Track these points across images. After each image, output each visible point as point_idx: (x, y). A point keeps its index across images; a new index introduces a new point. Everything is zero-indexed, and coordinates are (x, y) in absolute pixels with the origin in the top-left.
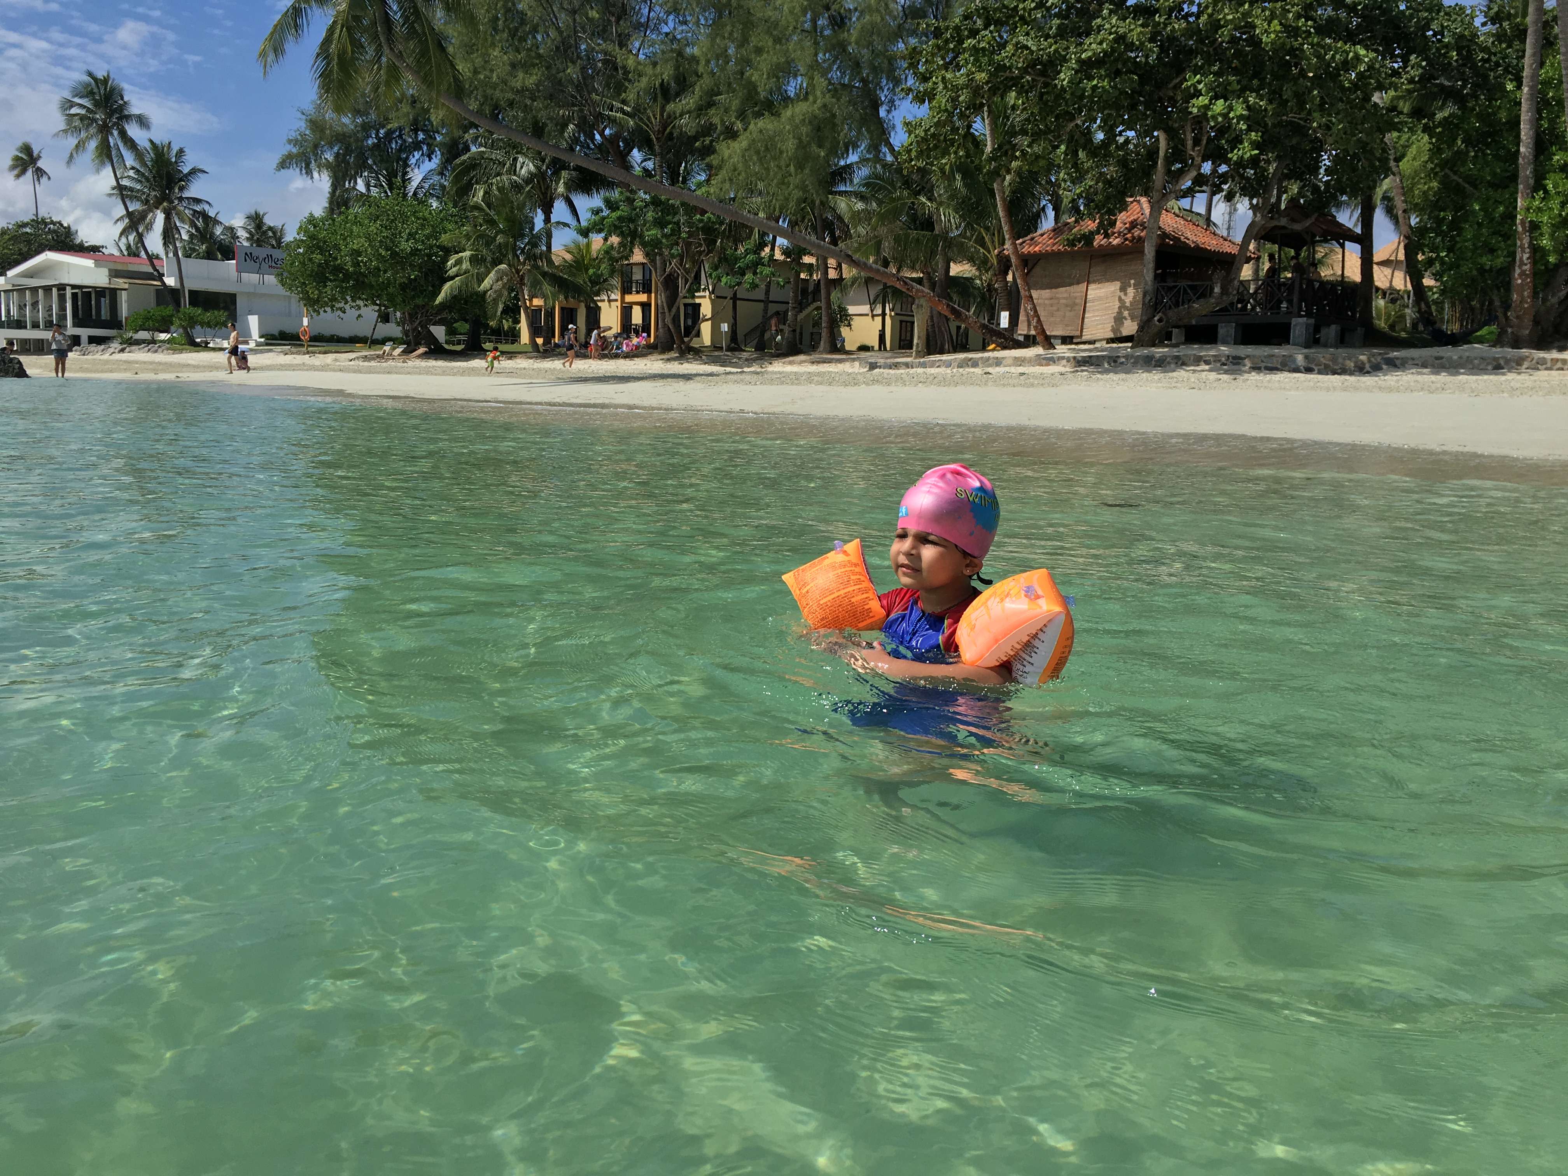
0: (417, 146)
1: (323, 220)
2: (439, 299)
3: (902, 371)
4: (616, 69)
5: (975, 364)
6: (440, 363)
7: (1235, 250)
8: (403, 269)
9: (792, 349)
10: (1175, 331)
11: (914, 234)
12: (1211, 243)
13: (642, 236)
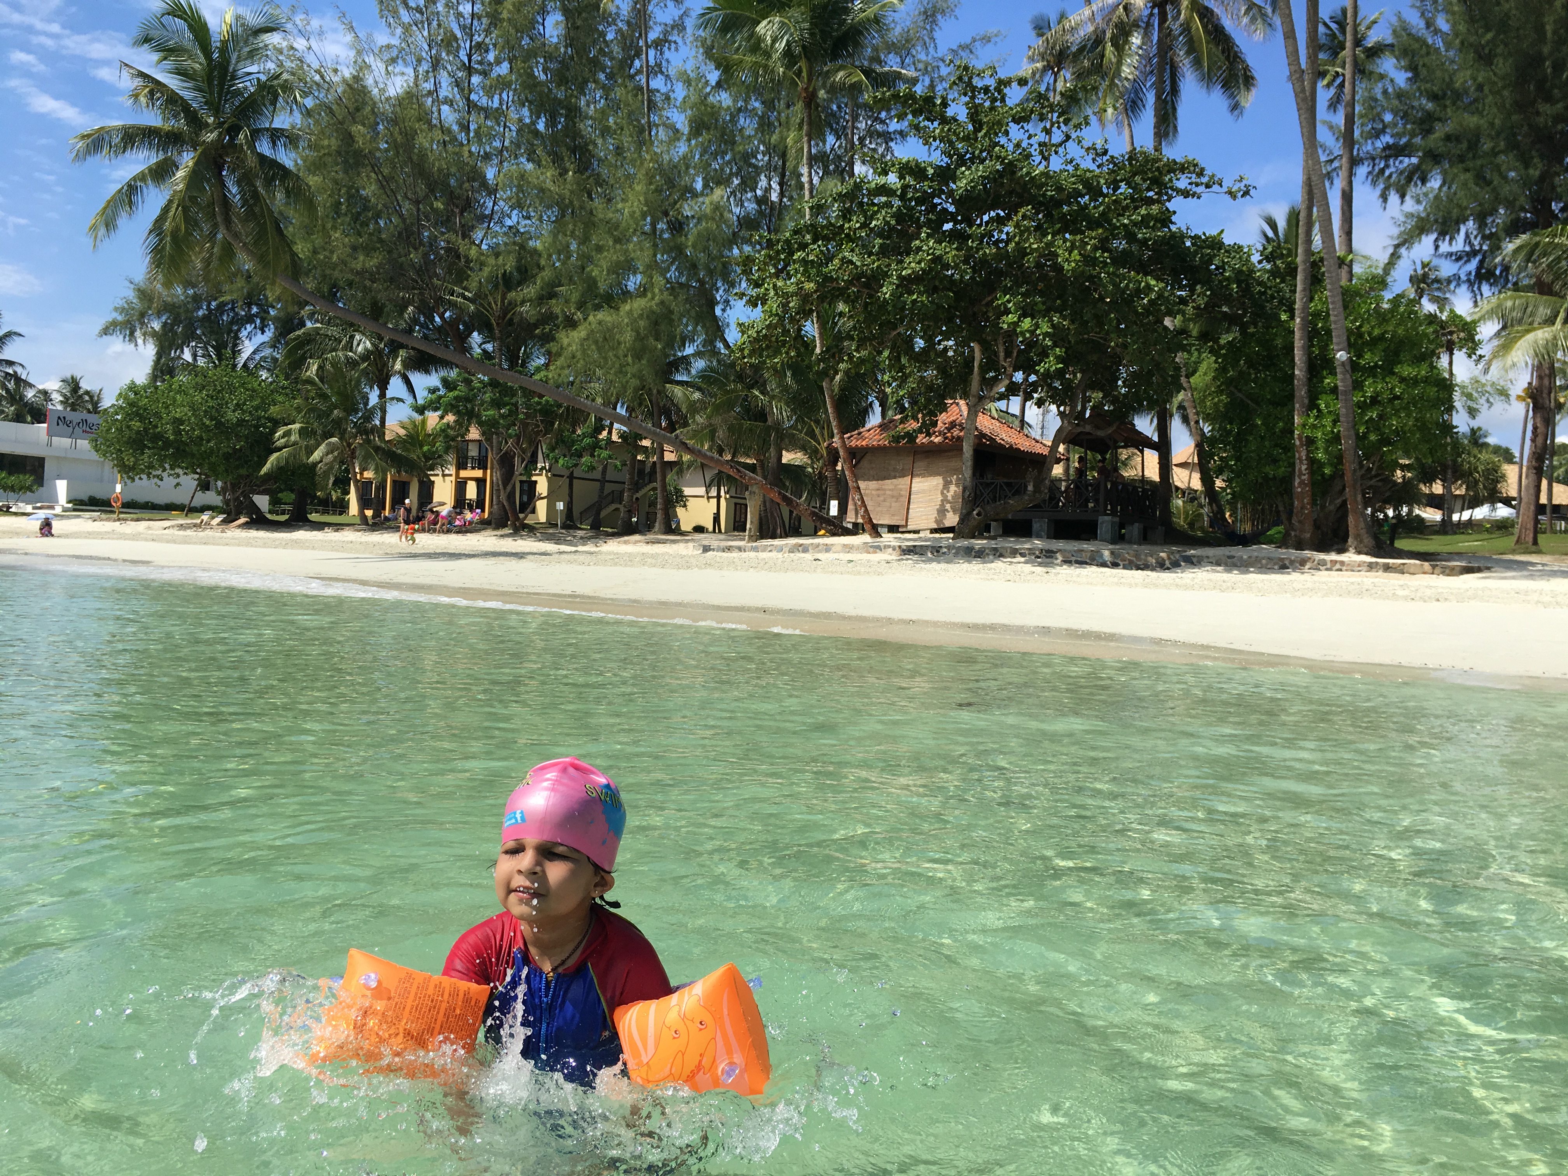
0: (250, 319)
1: (145, 388)
2: (265, 470)
3: (735, 554)
4: (458, 257)
5: (805, 550)
6: (262, 534)
7: (1046, 452)
8: (228, 439)
9: (628, 530)
10: (993, 524)
11: (747, 424)
12: (1024, 445)
13: (478, 416)
